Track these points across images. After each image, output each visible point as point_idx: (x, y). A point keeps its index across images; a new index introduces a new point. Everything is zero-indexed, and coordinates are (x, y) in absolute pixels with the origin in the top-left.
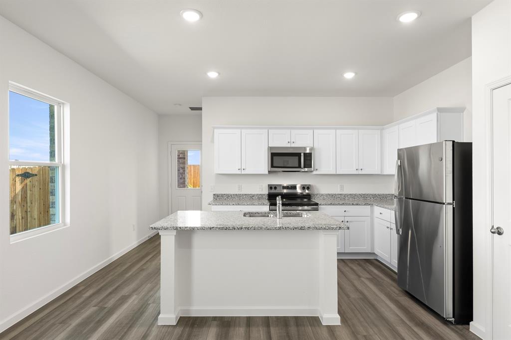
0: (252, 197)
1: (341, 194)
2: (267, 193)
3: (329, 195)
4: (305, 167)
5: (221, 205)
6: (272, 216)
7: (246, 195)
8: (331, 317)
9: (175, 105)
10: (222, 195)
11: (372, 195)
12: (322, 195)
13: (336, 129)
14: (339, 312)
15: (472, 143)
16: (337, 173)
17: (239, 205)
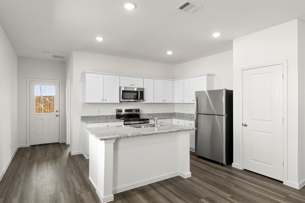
0: (107, 117)
1: (153, 114)
2: (115, 114)
3: (148, 114)
4: (140, 99)
5: (95, 123)
6: (143, 127)
7: (103, 116)
8: (187, 174)
9: (44, 52)
10: (87, 116)
11: (167, 113)
12: (145, 114)
13: (154, 79)
14: (191, 171)
15: (233, 91)
16: (155, 102)
17: (106, 122)
